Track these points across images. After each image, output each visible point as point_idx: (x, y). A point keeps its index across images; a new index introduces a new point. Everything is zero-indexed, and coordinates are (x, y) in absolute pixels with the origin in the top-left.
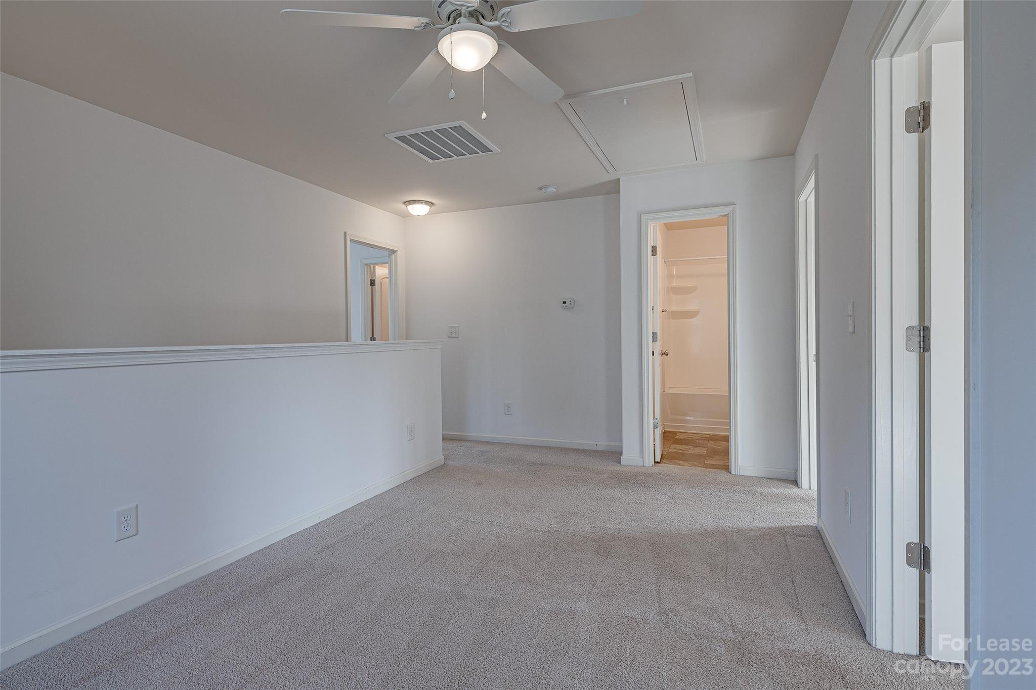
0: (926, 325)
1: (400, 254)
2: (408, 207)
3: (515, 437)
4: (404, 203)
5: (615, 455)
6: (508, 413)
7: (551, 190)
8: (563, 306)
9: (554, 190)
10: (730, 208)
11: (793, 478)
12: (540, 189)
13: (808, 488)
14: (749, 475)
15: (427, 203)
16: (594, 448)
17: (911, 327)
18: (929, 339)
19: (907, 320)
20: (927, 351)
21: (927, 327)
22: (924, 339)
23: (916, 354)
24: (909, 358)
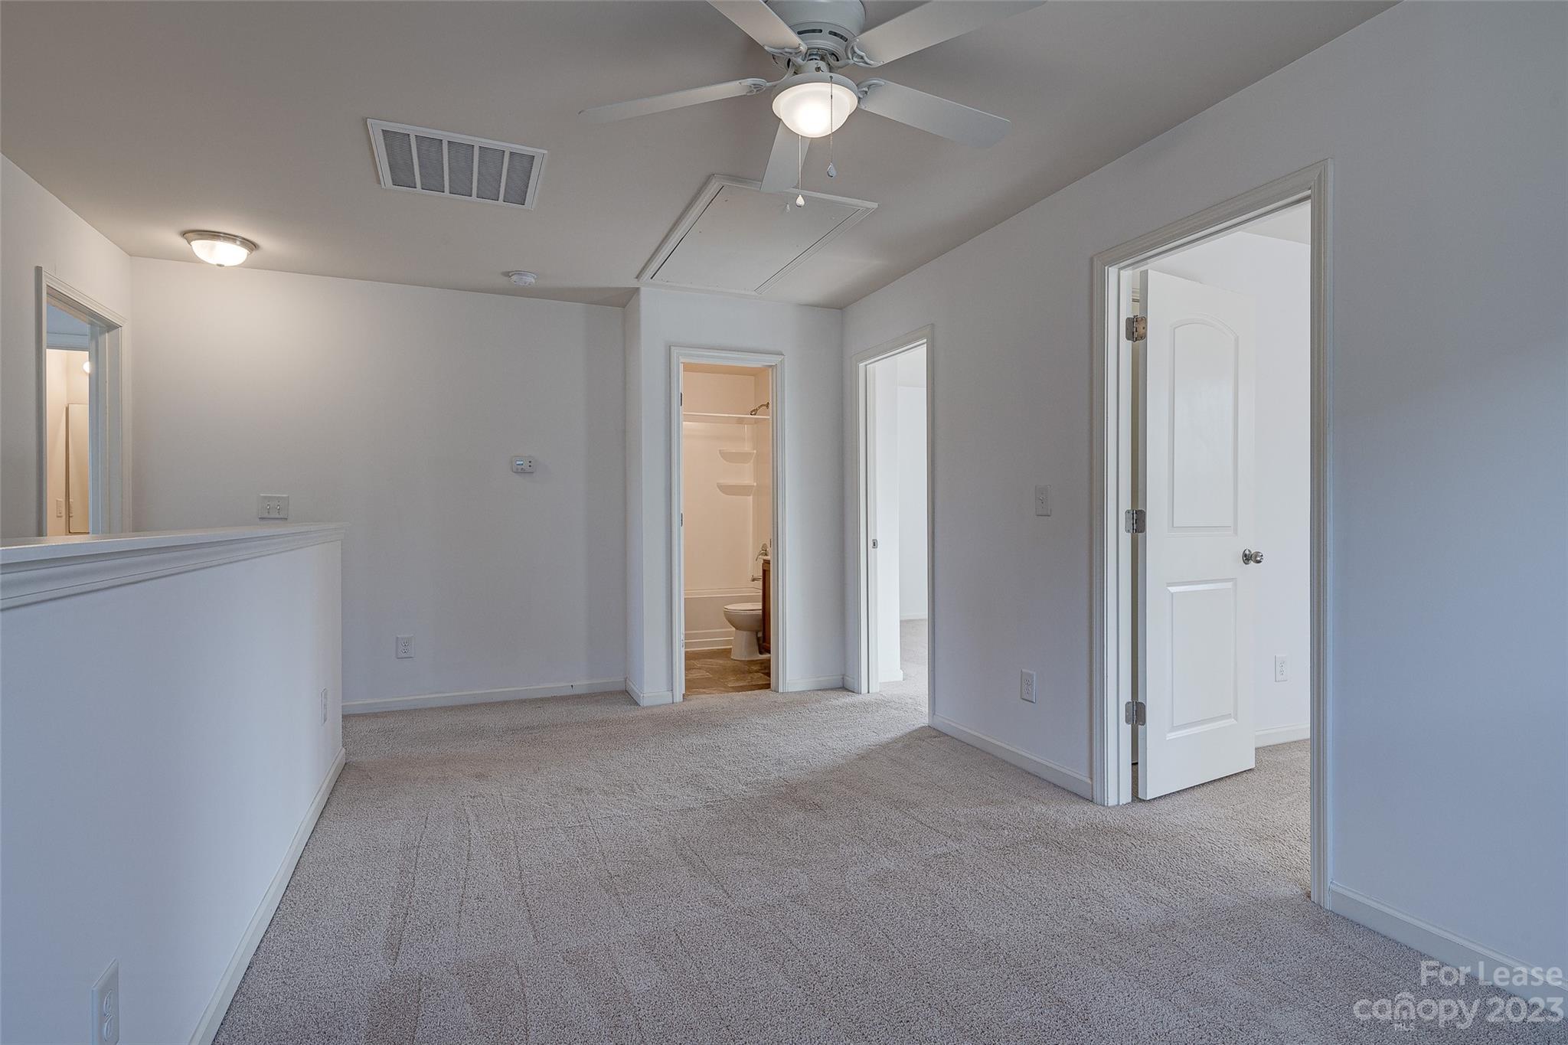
0: (1139, 509)
1: (126, 333)
2: (193, 243)
3: (417, 697)
4: (184, 234)
5: (626, 696)
6: (405, 655)
7: (530, 280)
8: (517, 469)
9: (533, 281)
10: (778, 359)
11: (841, 685)
12: (507, 274)
13: (867, 691)
14: (800, 690)
15: (251, 245)
16: (570, 692)
17: (1128, 512)
18: (1144, 521)
19: (1126, 504)
20: (1141, 532)
21: (1141, 511)
22: (1138, 521)
23: (1130, 534)
24: (1126, 538)
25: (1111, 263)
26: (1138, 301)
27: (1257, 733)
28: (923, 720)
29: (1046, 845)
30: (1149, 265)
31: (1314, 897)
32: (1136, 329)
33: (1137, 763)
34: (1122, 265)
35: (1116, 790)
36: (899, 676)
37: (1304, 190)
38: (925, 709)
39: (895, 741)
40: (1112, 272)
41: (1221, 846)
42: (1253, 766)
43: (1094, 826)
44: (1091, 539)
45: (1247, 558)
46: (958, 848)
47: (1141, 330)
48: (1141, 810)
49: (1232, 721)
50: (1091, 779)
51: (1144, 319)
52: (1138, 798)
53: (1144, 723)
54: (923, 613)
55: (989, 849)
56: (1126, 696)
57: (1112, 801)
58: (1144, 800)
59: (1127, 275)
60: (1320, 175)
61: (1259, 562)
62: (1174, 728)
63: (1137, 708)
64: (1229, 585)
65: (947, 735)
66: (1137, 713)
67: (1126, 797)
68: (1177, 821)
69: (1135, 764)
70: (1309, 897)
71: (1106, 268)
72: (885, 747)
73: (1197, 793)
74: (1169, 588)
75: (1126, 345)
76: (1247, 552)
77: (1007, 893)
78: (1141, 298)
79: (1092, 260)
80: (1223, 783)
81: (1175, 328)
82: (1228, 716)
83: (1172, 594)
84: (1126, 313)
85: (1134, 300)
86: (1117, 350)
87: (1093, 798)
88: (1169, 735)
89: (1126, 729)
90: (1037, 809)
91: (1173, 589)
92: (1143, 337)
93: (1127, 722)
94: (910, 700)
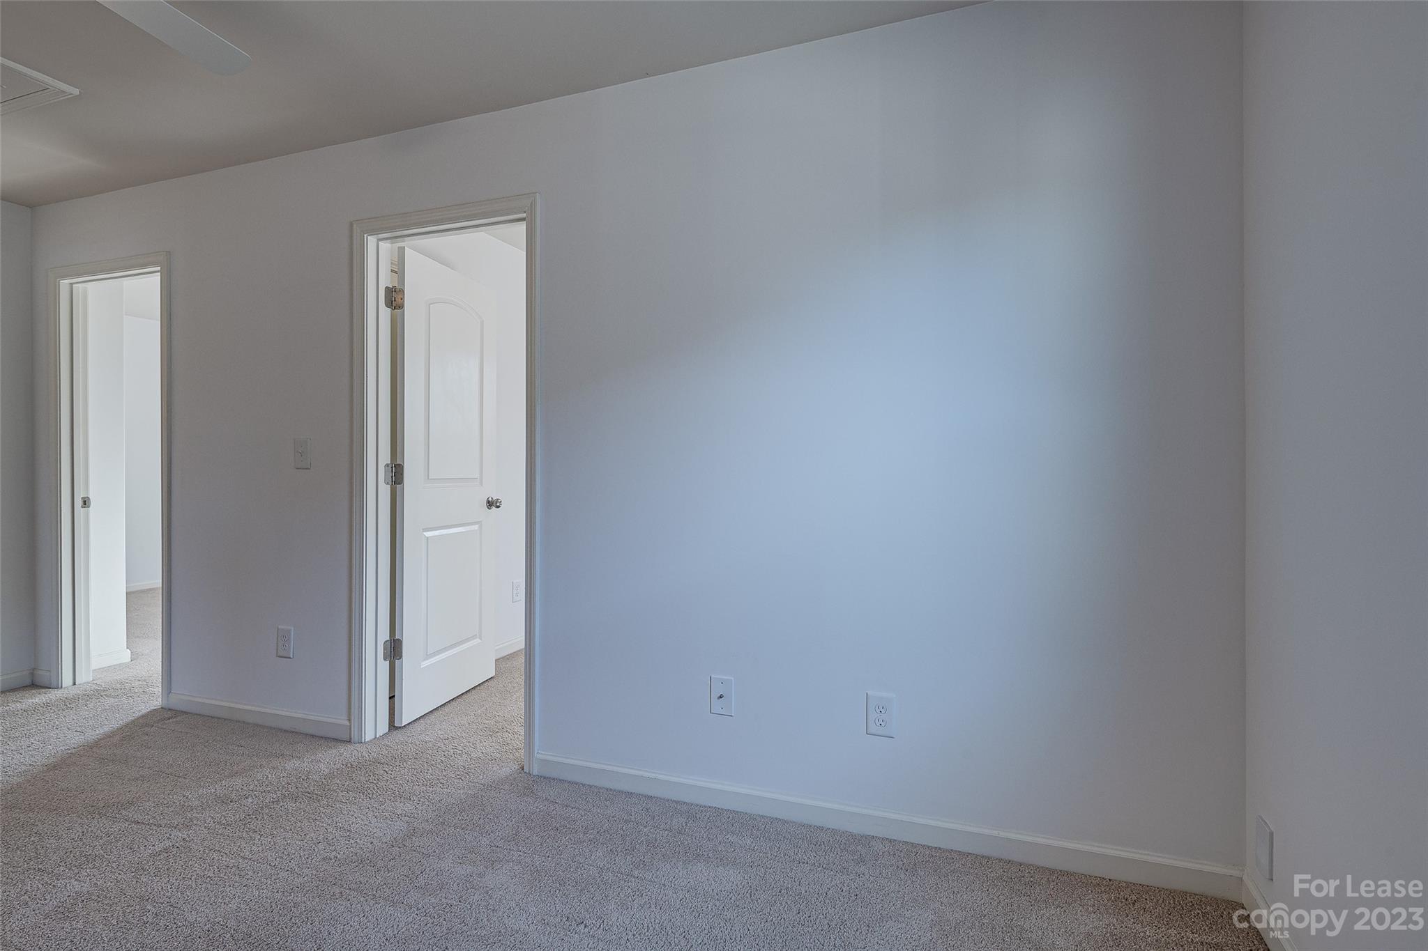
0: (398, 463)
11: (27, 682)
13: (70, 684)
17: (387, 465)
18: (402, 474)
19: (385, 458)
20: (399, 484)
21: (399, 465)
22: (396, 474)
23: (389, 486)
24: (385, 490)
25: (372, 232)
26: (396, 272)
27: (497, 648)
28: (155, 700)
29: (295, 799)
30: (406, 243)
31: (526, 769)
32: (394, 299)
33: (394, 696)
34: (381, 236)
35: (374, 724)
36: (126, 656)
37: (520, 213)
38: (158, 690)
39: (109, 736)
40: (371, 241)
41: (461, 749)
42: (493, 674)
43: (349, 765)
44: (351, 493)
45: (491, 504)
46: (185, 836)
47: (398, 300)
48: (398, 736)
49: (477, 641)
50: (349, 720)
51: (402, 291)
52: (394, 726)
53: (401, 657)
54: (156, 581)
55: (225, 826)
56: (384, 635)
57: (369, 735)
58: (400, 727)
59: (385, 246)
60: (532, 203)
61: (498, 507)
62: (428, 656)
63: (394, 644)
64: (476, 527)
65: (186, 713)
66: (394, 650)
67: (383, 727)
68: (427, 738)
69: (392, 698)
70: (523, 769)
71: (365, 236)
72: (91, 748)
73: (446, 709)
74: (424, 533)
75: (385, 312)
76: (490, 499)
77: (243, 864)
78: (399, 270)
79: (351, 225)
80: (469, 694)
81: (430, 304)
82: (474, 637)
83: (428, 538)
84: (386, 281)
85: (392, 271)
86: (376, 316)
87: (350, 739)
88: (422, 663)
89: (384, 666)
90: (289, 765)
91: (428, 534)
92: (401, 307)
93: (385, 659)
94: (137, 683)
